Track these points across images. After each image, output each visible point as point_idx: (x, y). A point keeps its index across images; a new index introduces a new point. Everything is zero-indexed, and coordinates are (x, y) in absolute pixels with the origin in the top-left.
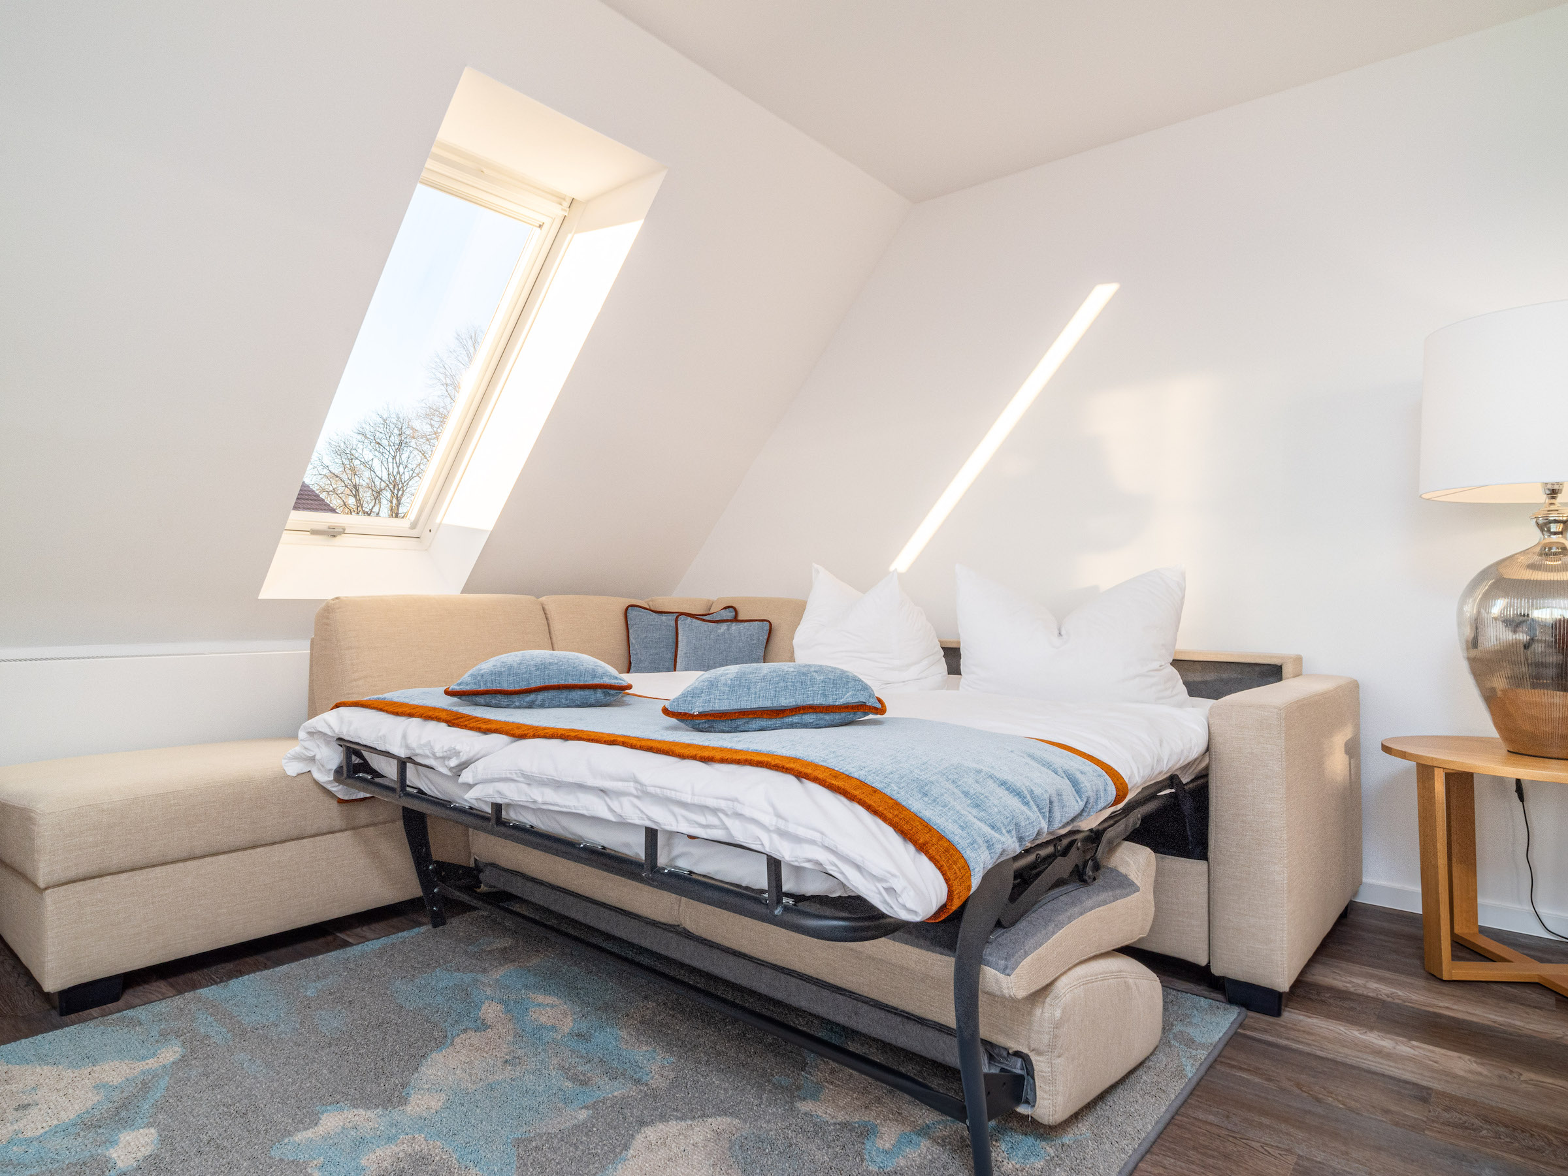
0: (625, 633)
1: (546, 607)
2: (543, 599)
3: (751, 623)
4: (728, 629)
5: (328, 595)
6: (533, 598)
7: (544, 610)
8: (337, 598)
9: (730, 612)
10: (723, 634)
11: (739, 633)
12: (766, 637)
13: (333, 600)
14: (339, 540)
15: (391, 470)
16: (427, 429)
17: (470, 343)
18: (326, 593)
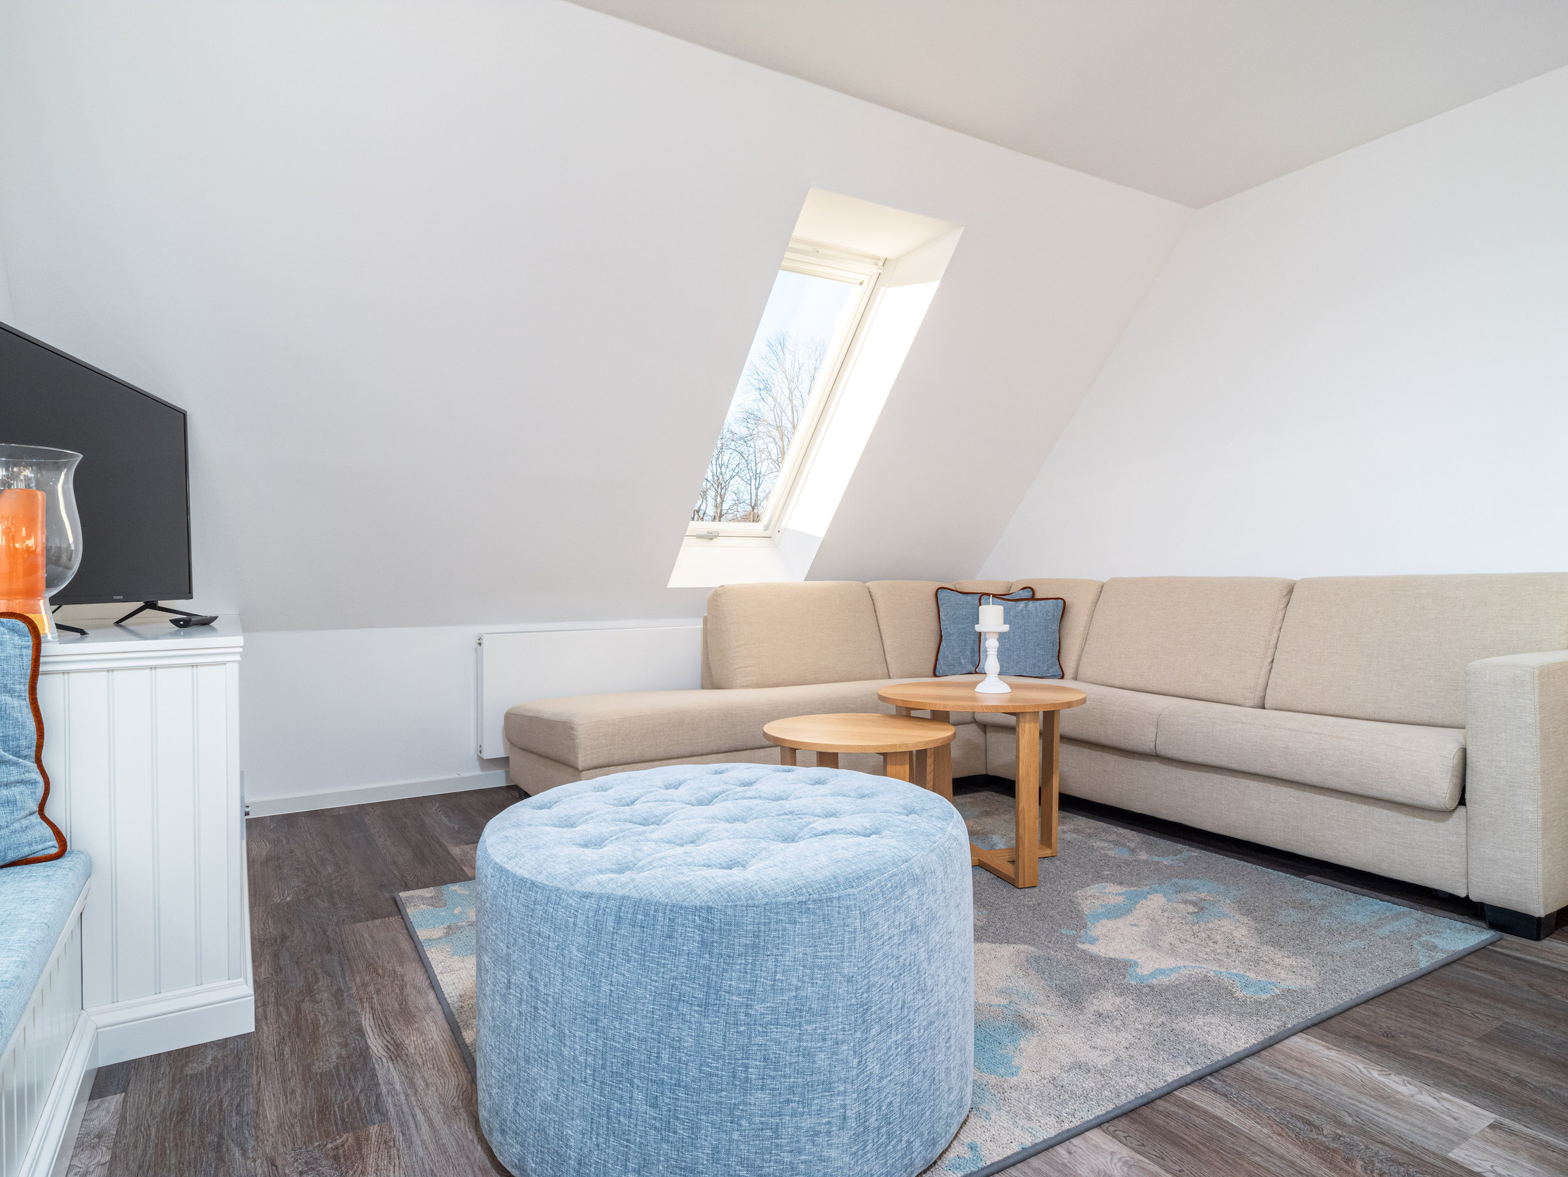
0: (936, 611)
1: (871, 590)
2: (869, 584)
3: (1047, 601)
4: (1026, 607)
5: (716, 584)
6: (861, 583)
7: (870, 592)
8: (722, 586)
9: (1028, 592)
10: (1022, 611)
11: (1036, 610)
12: (1060, 613)
13: (719, 587)
14: (716, 541)
15: (715, 471)
16: (744, 431)
17: (779, 348)
18: (714, 583)
